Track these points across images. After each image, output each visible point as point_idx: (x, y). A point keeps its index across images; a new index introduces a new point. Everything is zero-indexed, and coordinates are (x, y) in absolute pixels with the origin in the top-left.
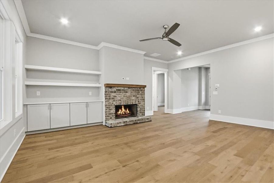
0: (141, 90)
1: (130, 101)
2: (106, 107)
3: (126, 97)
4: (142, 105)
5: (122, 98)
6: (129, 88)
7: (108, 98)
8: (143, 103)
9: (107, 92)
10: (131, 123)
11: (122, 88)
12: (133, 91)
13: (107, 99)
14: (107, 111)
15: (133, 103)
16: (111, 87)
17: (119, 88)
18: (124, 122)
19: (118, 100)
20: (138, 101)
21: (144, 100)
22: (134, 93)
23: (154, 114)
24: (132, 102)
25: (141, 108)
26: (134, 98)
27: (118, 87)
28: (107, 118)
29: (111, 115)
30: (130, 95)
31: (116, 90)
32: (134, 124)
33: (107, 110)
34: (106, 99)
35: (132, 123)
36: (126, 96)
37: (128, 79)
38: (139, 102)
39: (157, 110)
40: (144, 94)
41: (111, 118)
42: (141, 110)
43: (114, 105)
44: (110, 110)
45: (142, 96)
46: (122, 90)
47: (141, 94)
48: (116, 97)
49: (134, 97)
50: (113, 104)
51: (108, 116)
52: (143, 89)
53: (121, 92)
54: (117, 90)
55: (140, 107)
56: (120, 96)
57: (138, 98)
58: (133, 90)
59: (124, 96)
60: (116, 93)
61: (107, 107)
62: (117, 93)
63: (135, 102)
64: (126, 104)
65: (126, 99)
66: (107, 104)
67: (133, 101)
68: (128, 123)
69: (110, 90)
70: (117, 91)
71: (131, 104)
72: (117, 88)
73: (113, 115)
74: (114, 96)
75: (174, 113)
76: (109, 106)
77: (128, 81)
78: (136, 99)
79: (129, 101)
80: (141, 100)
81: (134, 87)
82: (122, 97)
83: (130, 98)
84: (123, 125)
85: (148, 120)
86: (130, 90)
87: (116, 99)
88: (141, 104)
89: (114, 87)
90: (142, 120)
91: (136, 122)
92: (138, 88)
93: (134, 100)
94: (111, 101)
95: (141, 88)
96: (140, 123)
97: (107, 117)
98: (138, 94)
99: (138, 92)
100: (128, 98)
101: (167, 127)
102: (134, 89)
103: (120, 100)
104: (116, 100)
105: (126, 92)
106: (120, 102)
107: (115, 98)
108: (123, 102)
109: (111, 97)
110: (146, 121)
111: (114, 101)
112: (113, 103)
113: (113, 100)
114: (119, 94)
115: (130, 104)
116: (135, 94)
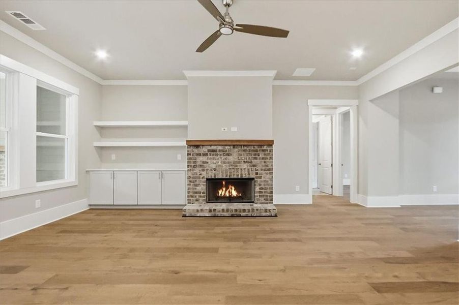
0: (263, 151)
1: (237, 172)
2: (189, 180)
3: (228, 165)
4: (265, 181)
5: (219, 166)
6: (234, 148)
7: (192, 164)
8: (268, 176)
9: (190, 154)
10: (226, 214)
11: (220, 148)
12: (242, 153)
13: (191, 166)
14: (191, 187)
15: (244, 175)
16: (197, 146)
17: (213, 148)
18: (210, 211)
19: (210, 169)
20: (255, 172)
21: (270, 170)
22: (245, 157)
23: (313, 202)
24: (241, 174)
25: (262, 186)
26: (245, 166)
27: (211, 145)
28: (190, 200)
29: (197, 195)
30: (237, 160)
31: (207, 150)
32: (232, 216)
33: (190, 185)
34: (188, 167)
35: (228, 215)
36: (229, 163)
37: (234, 129)
38: (257, 174)
39: (341, 195)
40: (271, 158)
41: (197, 200)
42: (263, 191)
43: (203, 178)
44: (196, 185)
45: (265, 162)
46: (219, 150)
47: (263, 159)
48: (207, 163)
49: (247, 164)
50: (201, 176)
51: (192, 197)
52: (268, 148)
53: (217, 155)
54: (209, 151)
55: (260, 185)
56: (215, 161)
57: (254, 166)
58: (244, 151)
59: (224, 163)
60: (207, 157)
61: (191, 180)
62: (210, 157)
63: (249, 174)
64: (228, 177)
65: (227, 168)
66: (190, 175)
67: (243, 173)
68: (218, 213)
69: (196, 151)
70: (209, 153)
71: (239, 177)
72: (209, 148)
73: (202, 195)
74: (203, 162)
75: (368, 207)
76: (193, 178)
77: (235, 133)
78: (250, 168)
79: (234, 172)
80: (262, 170)
81: (244, 145)
82: (220, 163)
83: (237, 166)
84: (207, 215)
85: (268, 214)
86: (236, 150)
87: (207, 168)
88: (263, 179)
89: (203, 146)
90: (253, 212)
91: (238, 213)
92: (255, 147)
93: (246, 170)
94: (197, 170)
95: (263, 147)
96: (247, 216)
97: (190, 198)
98: (256, 158)
99: (255, 155)
100: (232, 165)
101: (292, 236)
102: (245, 148)
103: (215, 170)
104: (207, 170)
105: (228, 155)
106: (214, 172)
107: (205, 165)
108: (221, 174)
109: (197, 164)
110: (264, 214)
111: (203, 170)
112: (200, 174)
113: (201, 169)
114: (213, 159)
115: (235, 177)
116: (249, 158)
